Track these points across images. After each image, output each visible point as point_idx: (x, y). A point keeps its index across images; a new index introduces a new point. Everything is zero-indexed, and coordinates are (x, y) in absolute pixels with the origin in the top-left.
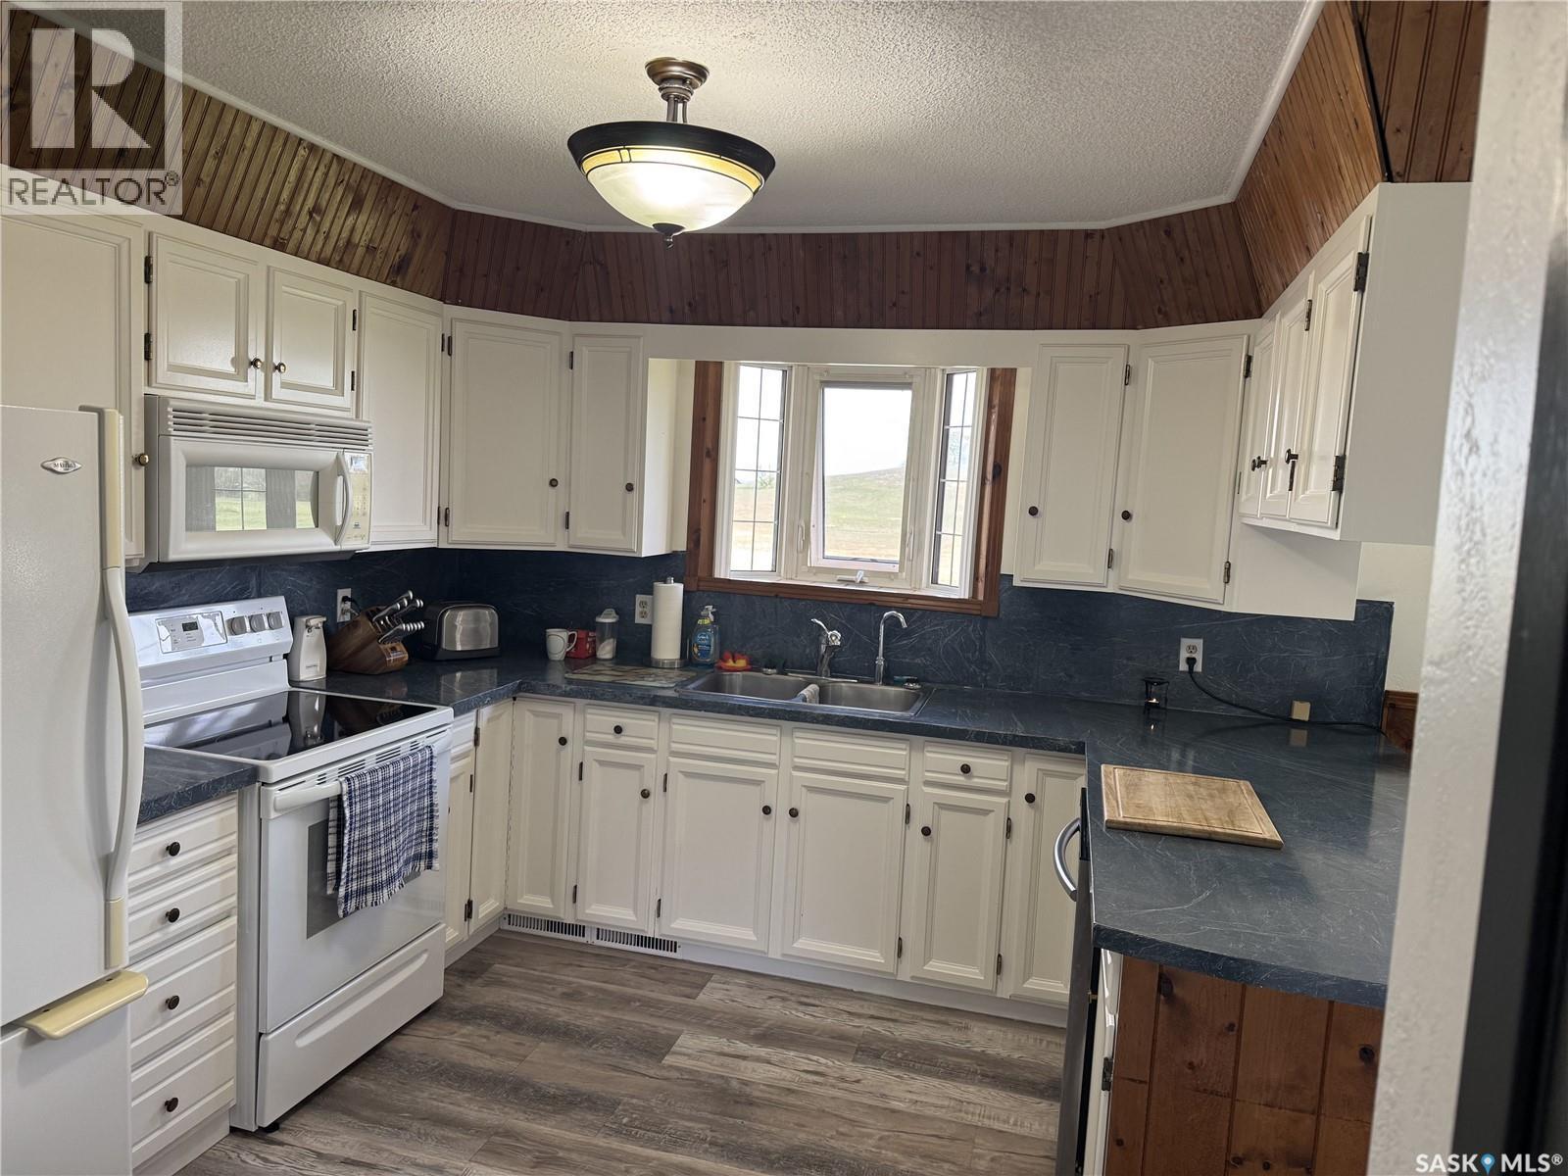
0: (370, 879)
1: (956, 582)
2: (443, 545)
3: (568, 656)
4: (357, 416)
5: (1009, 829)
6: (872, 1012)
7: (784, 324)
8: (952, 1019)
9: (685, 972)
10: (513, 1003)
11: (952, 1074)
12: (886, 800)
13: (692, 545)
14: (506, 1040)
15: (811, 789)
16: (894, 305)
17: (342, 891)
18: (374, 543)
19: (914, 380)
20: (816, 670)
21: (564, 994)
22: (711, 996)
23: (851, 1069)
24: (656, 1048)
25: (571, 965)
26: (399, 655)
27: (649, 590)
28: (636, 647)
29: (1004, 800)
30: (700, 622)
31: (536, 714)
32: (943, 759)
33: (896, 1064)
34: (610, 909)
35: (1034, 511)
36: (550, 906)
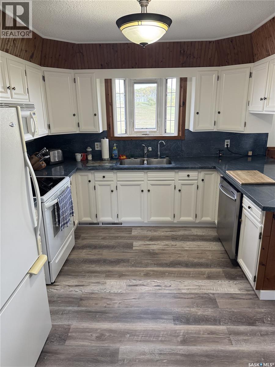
0: (65, 221)
2: (50, 134)
3: (81, 160)
4: (29, 101)
5: (198, 187)
6: (170, 230)
7: (133, 68)
8: (187, 229)
9: (126, 229)
10: (91, 243)
11: (193, 240)
12: (170, 185)
13: (108, 129)
14: (95, 251)
15: (152, 185)
17: (60, 225)
19: (158, 81)
20: (144, 157)
21: (102, 238)
22: (134, 233)
23: (173, 243)
24: (130, 246)
25: (99, 232)
26: (44, 165)
27: (100, 141)
28: (98, 156)
29: (197, 181)
30: (114, 148)
31: (81, 175)
32: (183, 174)
33: (181, 240)
34: (105, 218)
35: (198, 113)
36: (91, 219)
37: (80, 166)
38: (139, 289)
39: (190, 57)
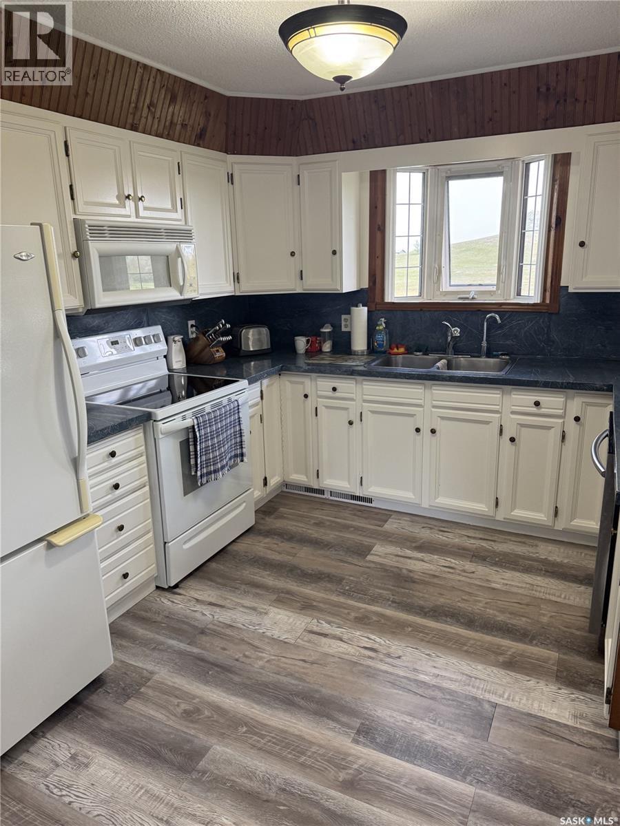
0: (212, 467)
1: (532, 294)
2: (238, 294)
3: (307, 351)
4: (186, 223)
5: (563, 437)
6: (481, 536)
7: (422, 141)
8: (527, 541)
9: (377, 514)
10: (289, 527)
11: (527, 570)
12: (487, 423)
13: (371, 284)
14: (286, 546)
15: (443, 418)
16: (491, 120)
17: (199, 473)
18: (201, 294)
19: (505, 170)
20: (445, 351)
21: (315, 523)
22: (391, 526)
23: (469, 566)
24: (362, 551)
25: (318, 509)
26: (220, 354)
27: (349, 313)
28: (343, 344)
29: (561, 421)
30: (377, 328)
31: (291, 382)
32: (522, 399)
33: (495, 564)
34: (337, 482)
35: (582, 244)
36: (306, 480)
37: (302, 362)
38: (325, 644)
39: (565, 100)
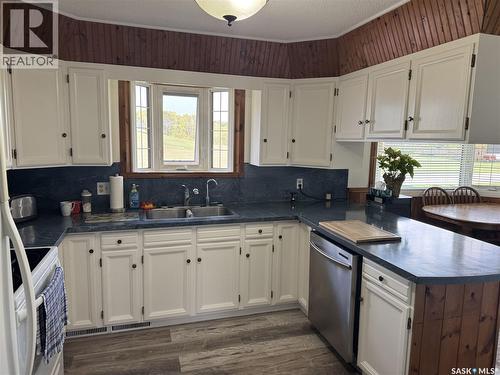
3: (72, 214)
5: (273, 249)
6: (234, 324)
8: (260, 317)
9: (158, 333)
12: (232, 247)
13: (123, 160)
15: (206, 249)
19: (200, 94)
21: (117, 358)
22: (176, 338)
23: (246, 347)
27: (108, 180)
28: (103, 205)
29: (272, 239)
30: (132, 191)
31: (74, 241)
32: (252, 229)
34: (118, 317)
35: (265, 141)
36: (91, 323)
37: (69, 224)
39: (254, 62)
